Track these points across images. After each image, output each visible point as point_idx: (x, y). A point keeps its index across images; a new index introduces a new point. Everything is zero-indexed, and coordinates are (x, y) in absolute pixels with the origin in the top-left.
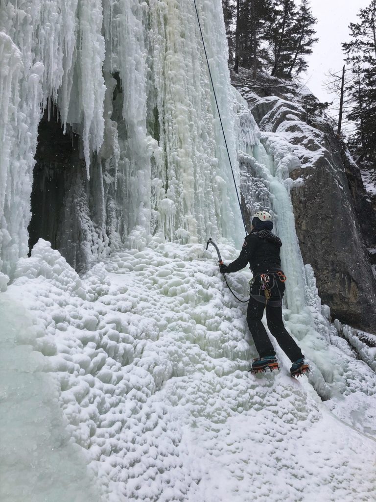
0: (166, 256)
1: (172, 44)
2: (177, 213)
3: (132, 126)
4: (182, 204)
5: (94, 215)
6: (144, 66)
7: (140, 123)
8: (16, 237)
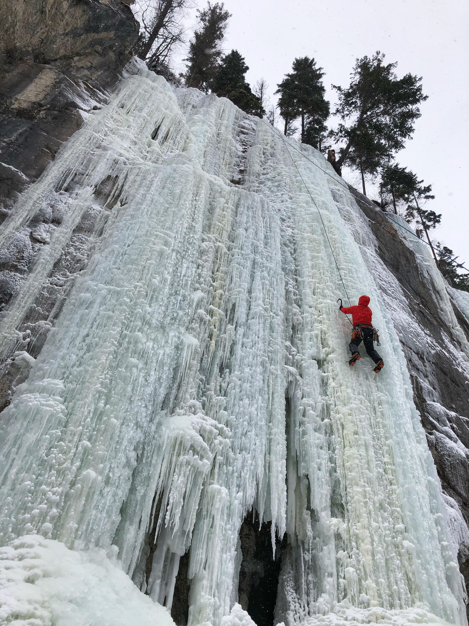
1: (348, 442)
2: (360, 580)
4: (362, 570)
6: (326, 465)
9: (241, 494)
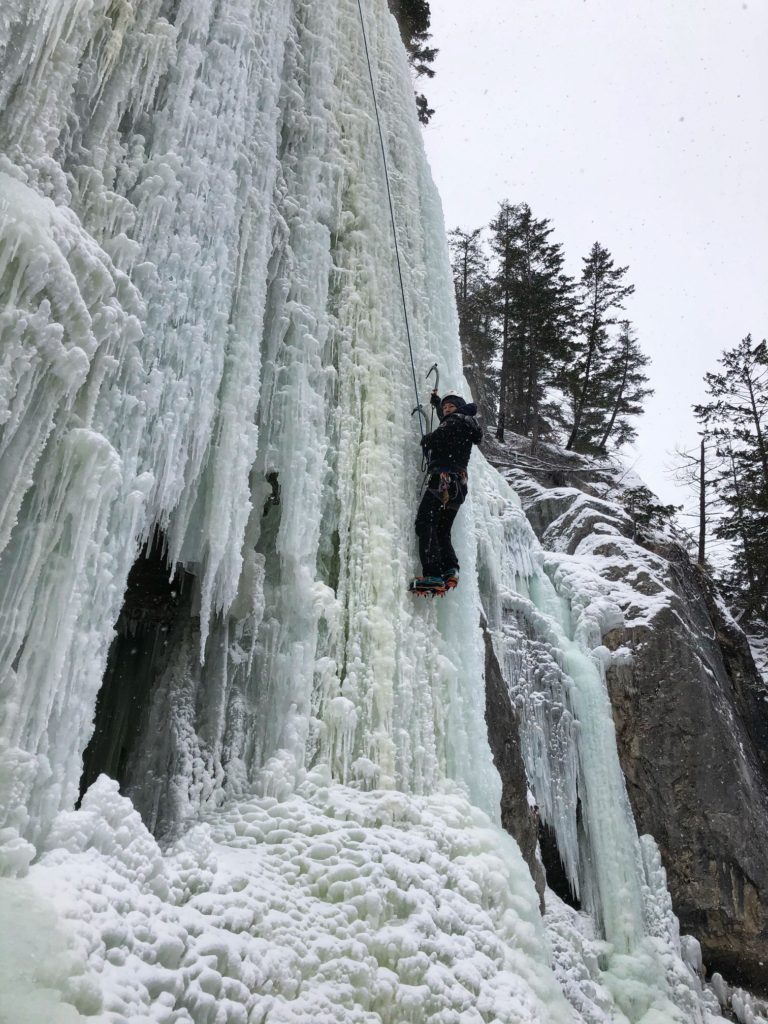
0: (330, 813)
1: (372, 430)
2: (360, 726)
3: (292, 564)
4: (370, 709)
5: (202, 724)
6: (321, 466)
7: (306, 560)
8: (60, 769)
9: (148, 476)
